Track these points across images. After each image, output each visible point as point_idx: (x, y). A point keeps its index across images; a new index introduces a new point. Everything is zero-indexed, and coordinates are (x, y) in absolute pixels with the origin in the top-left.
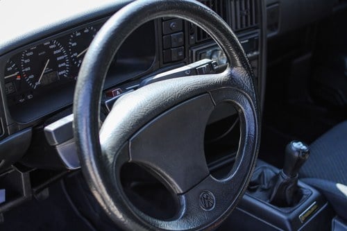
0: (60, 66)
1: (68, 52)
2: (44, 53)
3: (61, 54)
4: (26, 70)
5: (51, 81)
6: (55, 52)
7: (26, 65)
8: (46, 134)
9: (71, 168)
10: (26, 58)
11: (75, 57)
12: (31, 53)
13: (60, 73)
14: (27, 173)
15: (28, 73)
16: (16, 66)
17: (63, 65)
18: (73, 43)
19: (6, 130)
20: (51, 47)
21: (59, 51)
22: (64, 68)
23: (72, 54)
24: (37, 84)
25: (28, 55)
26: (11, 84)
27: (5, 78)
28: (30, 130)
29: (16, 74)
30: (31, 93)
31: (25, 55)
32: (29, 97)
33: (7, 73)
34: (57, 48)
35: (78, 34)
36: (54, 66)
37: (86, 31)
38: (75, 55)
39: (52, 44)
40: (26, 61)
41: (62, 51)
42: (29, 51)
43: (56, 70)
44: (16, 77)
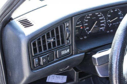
0: (101, 25)
1: (106, 19)
2: (95, 18)
3: (103, 20)
4: (86, 24)
5: (96, 32)
6: (100, 18)
7: (86, 23)
8: (93, 59)
9: (100, 76)
10: (86, 19)
11: (109, 22)
12: (89, 17)
13: (101, 28)
14: (78, 72)
15: (86, 26)
16: (81, 22)
17: (103, 25)
18: (109, 15)
19: (72, 52)
20: (99, 16)
21: (102, 18)
22: (103, 26)
23: (108, 20)
24: (89, 32)
25: (87, 18)
26: (77, 30)
27: (76, 27)
28: (84, 54)
29: (81, 26)
30: (86, 36)
31: (86, 18)
32: (85, 37)
33: (77, 25)
34: (101, 16)
35: (112, 11)
36: (99, 25)
37: (116, 10)
38: (109, 21)
39: (99, 14)
40: (86, 21)
41: (103, 18)
42: (88, 16)
43: (99, 27)
44: (80, 27)
